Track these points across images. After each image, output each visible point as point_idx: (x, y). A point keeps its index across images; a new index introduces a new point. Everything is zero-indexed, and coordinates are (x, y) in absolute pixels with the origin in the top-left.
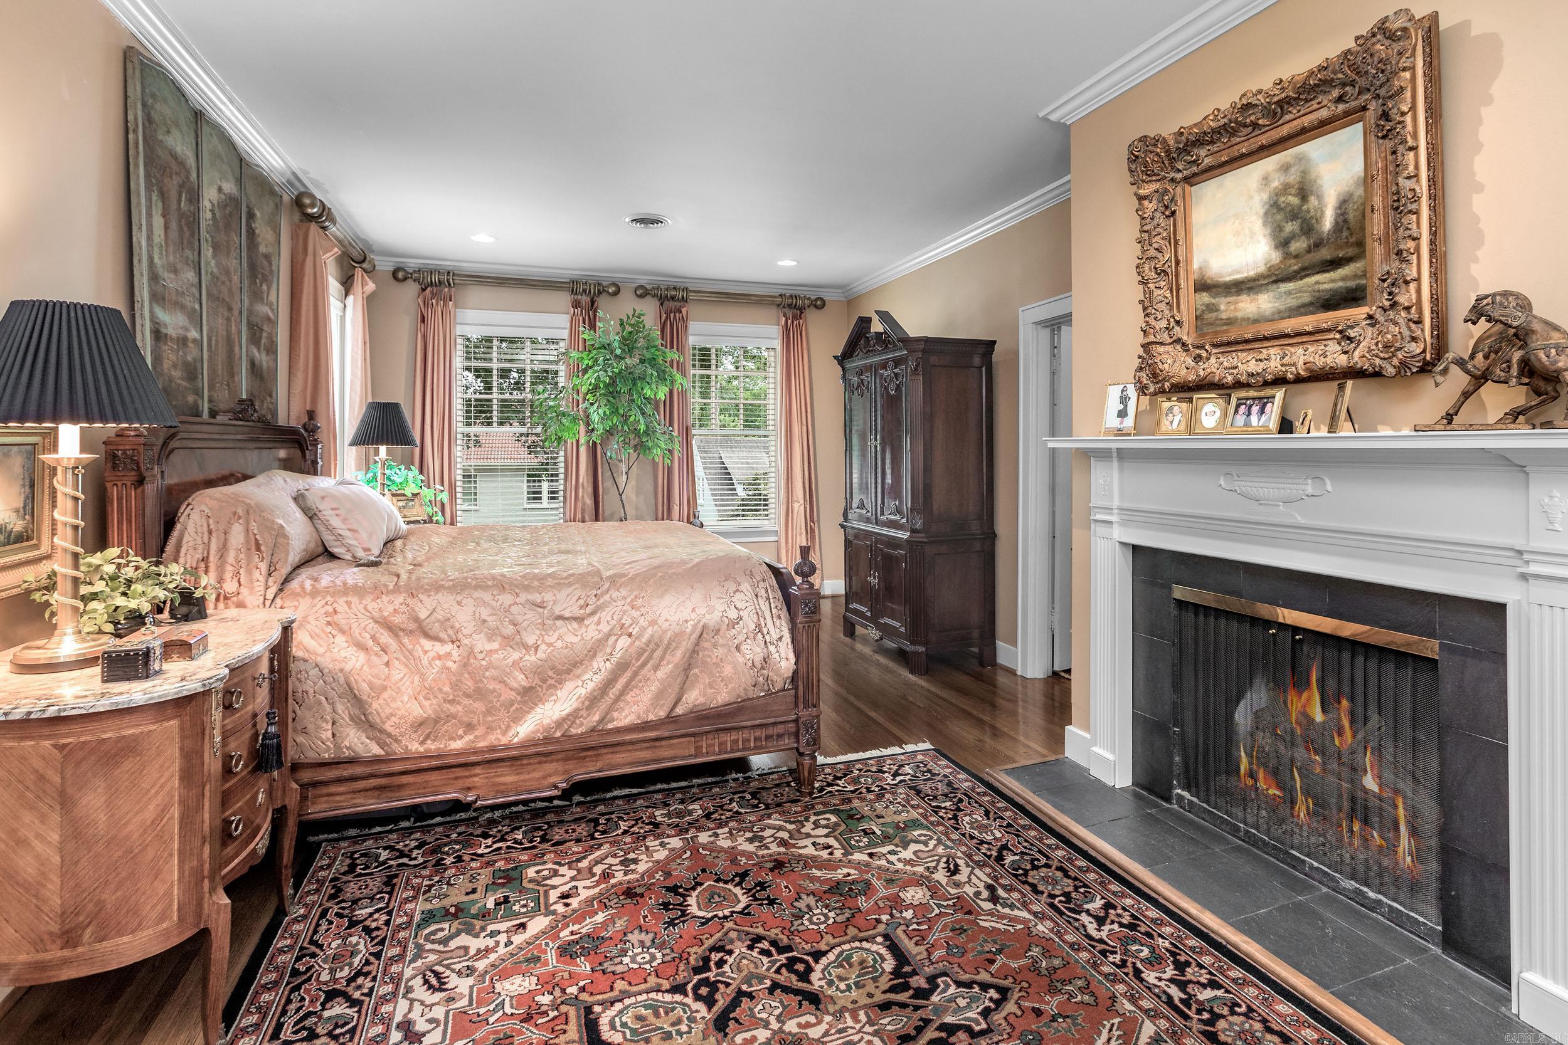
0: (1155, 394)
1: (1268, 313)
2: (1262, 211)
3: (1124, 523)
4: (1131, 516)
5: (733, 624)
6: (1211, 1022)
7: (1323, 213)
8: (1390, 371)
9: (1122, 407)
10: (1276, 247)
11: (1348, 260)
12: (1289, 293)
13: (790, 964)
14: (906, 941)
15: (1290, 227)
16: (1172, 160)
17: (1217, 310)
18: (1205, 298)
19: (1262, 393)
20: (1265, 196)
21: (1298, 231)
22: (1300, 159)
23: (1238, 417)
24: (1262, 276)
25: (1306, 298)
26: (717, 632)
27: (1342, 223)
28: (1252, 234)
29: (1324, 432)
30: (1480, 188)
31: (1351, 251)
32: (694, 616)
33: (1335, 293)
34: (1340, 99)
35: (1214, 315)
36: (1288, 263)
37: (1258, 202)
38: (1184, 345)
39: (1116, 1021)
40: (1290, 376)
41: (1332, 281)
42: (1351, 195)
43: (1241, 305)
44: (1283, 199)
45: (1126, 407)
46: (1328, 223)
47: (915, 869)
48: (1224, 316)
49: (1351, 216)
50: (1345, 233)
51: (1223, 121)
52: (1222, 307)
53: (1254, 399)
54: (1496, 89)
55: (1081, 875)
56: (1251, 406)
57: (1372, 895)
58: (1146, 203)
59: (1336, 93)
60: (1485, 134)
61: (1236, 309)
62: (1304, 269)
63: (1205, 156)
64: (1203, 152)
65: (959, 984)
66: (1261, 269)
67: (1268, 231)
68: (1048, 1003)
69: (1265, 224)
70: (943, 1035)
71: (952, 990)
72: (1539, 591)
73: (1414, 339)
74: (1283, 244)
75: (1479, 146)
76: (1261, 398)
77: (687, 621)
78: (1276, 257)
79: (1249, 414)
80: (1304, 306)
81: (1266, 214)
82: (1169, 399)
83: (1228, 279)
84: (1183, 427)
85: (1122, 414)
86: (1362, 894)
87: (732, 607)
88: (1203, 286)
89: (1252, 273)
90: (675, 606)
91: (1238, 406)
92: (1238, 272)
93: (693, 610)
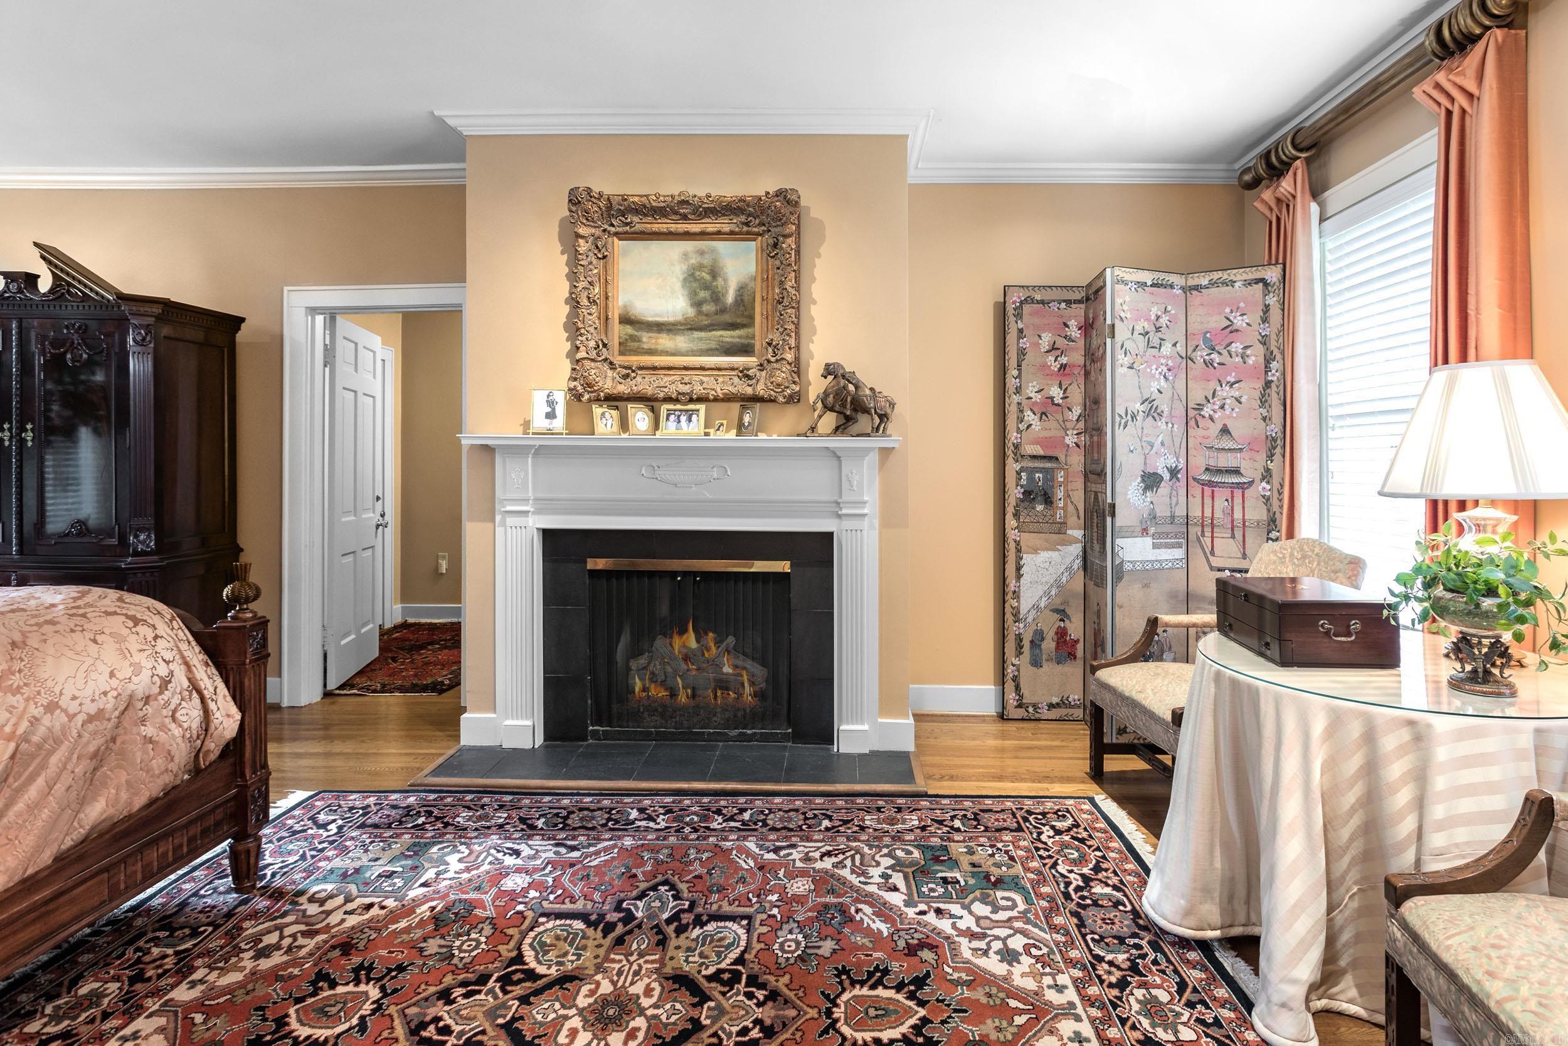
0: (590, 400)
1: (684, 350)
2: (681, 277)
3: (538, 512)
4: (544, 506)
5: (165, 683)
6: (765, 824)
7: (727, 291)
8: (781, 399)
9: (549, 410)
10: (692, 305)
11: (743, 326)
12: (701, 339)
13: (506, 981)
14: (563, 906)
15: (703, 294)
16: (610, 216)
17: (639, 341)
18: (629, 330)
19: (691, 407)
20: (685, 268)
21: (708, 298)
22: (713, 251)
23: (669, 423)
24: (681, 324)
25: (713, 345)
26: (147, 699)
27: (740, 301)
28: (673, 292)
29: (732, 434)
30: (815, 303)
31: (745, 321)
32: (114, 683)
33: (733, 345)
34: (747, 224)
35: (636, 344)
36: (700, 318)
37: (678, 271)
38: (611, 363)
39: (734, 852)
40: (711, 397)
41: (732, 337)
42: (747, 285)
43: (661, 341)
44: (698, 273)
45: (554, 410)
46: (730, 298)
47: (482, 869)
48: (645, 346)
49: (746, 298)
50: (742, 308)
51: (662, 205)
52: (644, 340)
53: (681, 411)
54: (822, 250)
55: (599, 805)
56: (679, 416)
57: (749, 732)
58: (581, 241)
59: (743, 218)
60: (817, 272)
61: (657, 343)
62: (712, 325)
63: (639, 223)
64: (636, 219)
65: (640, 897)
66: (679, 318)
67: (686, 292)
68: (696, 870)
69: (683, 286)
70: (675, 924)
71: (640, 904)
72: (847, 524)
73: (794, 382)
74: (697, 304)
75: (814, 279)
76: (687, 411)
77: (105, 693)
78: (691, 312)
79: (679, 422)
80: (711, 350)
81: (685, 280)
82: (601, 406)
83: (650, 319)
84: (615, 428)
85: (551, 415)
86: (744, 734)
87: (160, 660)
88: (626, 320)
89: (671, 319)
90: (81, 675)
91: (668, 416)
92: (660, 316)
93: (112, 675)
